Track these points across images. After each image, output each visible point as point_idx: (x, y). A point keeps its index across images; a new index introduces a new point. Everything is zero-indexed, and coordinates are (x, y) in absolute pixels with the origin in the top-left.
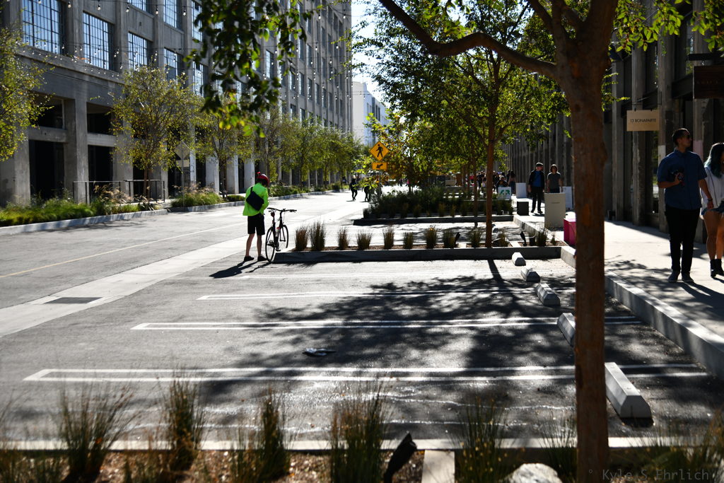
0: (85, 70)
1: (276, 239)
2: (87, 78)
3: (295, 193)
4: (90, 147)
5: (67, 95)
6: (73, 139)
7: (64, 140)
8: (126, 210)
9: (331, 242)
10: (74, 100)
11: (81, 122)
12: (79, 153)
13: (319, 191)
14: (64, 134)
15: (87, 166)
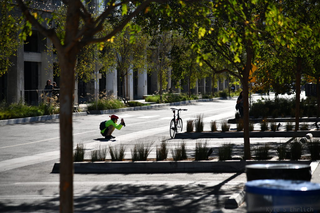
1: (175, 126)
3: (185, 100)
15: (23, 78)
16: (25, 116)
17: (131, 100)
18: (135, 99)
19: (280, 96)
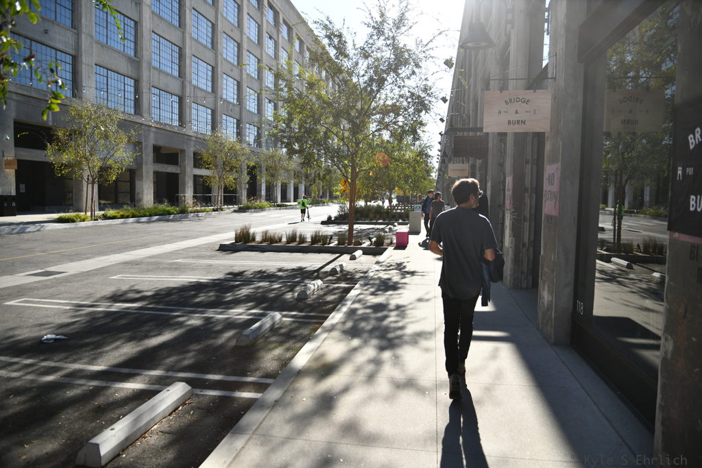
0: (192, 134)
2: (194, 139)
3: (324, 203)
4: (195, 176)
5: (180, 147)
6: (184, 171)
7: (178, 172)
10: (184, 150)
11: (189, 162)
12: (187, 178)
14: (179, 168)
15: (192, 186)
16: (150, 216)
17: (279, 202)
18: (281, 202)
19: (369, 203)
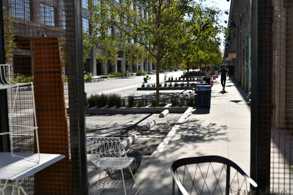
1: (165, 79)
8: (129, 75)
9: (174, 79)
12: (115, 62)
13: (170, 71)
